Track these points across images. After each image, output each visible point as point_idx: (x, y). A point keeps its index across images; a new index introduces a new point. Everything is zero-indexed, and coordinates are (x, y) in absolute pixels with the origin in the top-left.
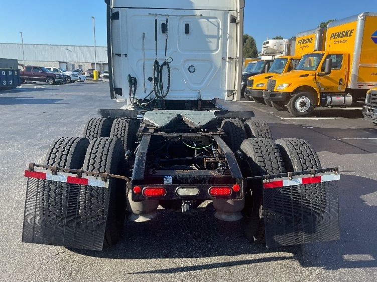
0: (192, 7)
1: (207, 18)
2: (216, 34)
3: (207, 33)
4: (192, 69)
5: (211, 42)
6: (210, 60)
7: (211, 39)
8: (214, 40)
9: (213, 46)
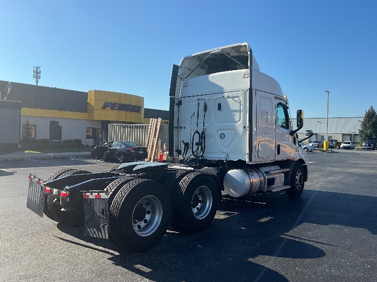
0: (223, 91)
1: (233, 98)
2: (238, 109)
3: (232, 108)
4: (222, 136)
5: (235, 115)
6: (234, 129)
7: (235, 113)
8: (237, 114)
9: (237, 118)
